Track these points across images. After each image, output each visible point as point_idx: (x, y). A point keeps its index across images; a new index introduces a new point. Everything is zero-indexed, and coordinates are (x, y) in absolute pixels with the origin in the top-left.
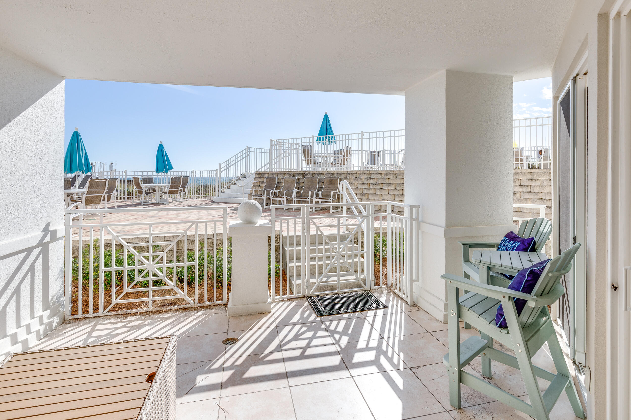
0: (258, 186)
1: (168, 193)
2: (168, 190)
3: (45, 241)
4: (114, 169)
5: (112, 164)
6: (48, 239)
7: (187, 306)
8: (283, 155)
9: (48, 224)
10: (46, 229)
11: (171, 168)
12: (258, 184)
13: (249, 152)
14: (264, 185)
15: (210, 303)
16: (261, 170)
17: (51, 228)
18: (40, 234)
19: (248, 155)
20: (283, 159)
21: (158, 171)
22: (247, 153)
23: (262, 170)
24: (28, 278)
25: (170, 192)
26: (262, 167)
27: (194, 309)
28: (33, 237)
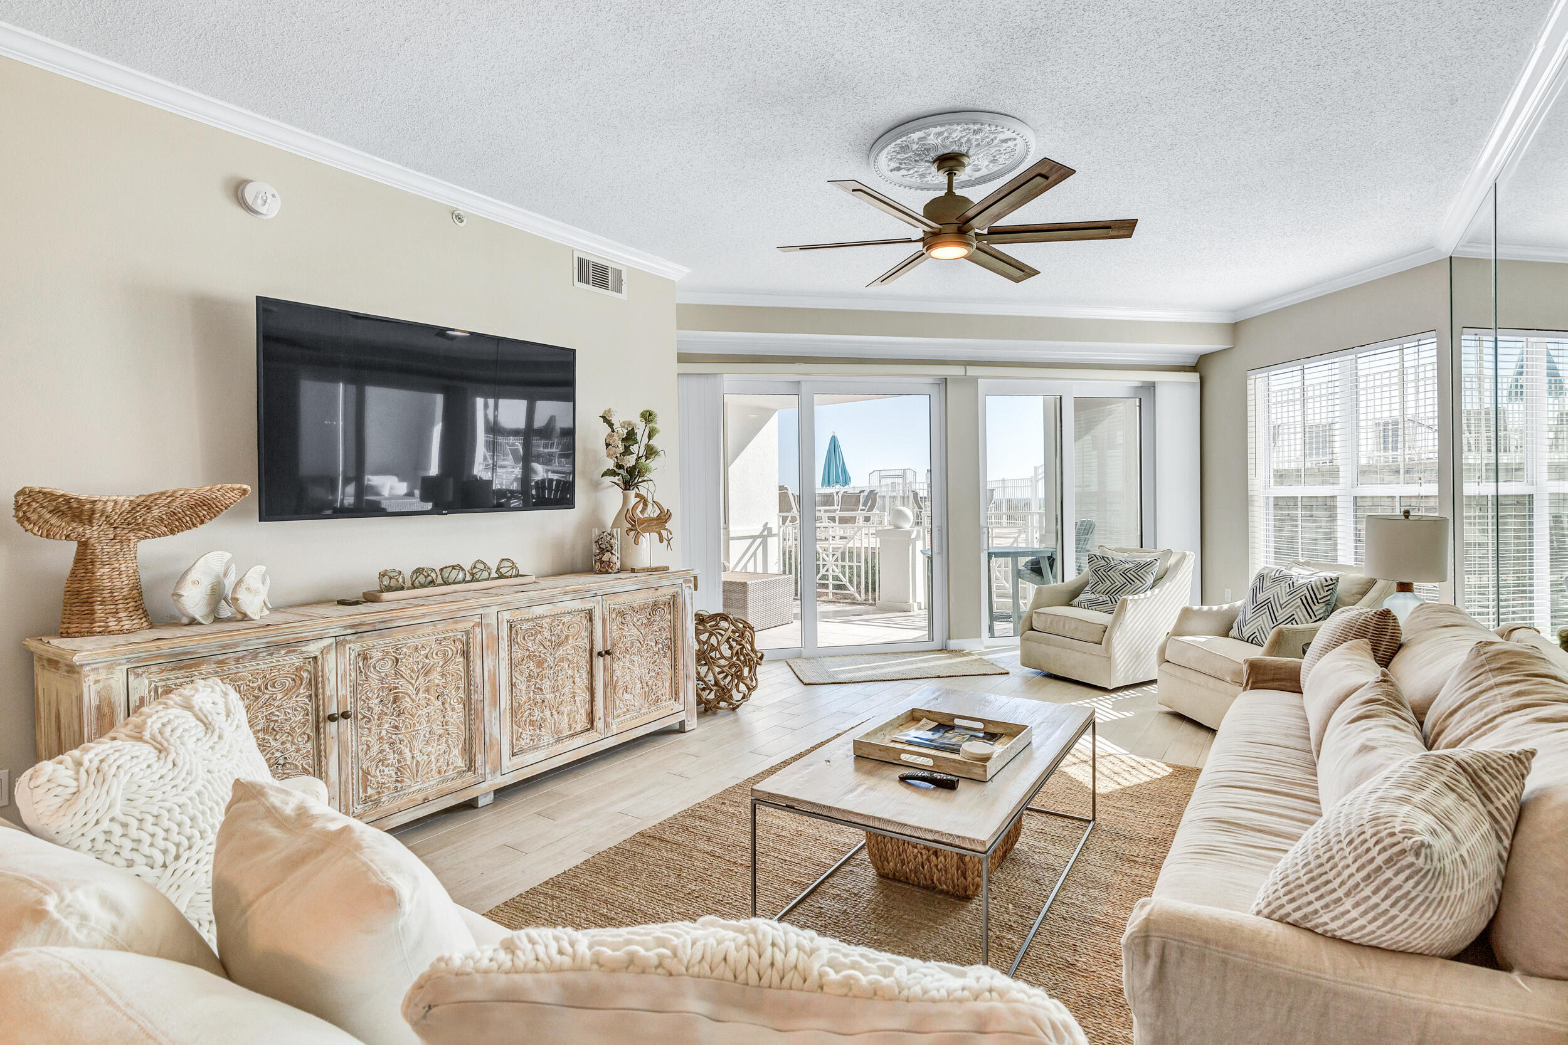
3: (764, 534)
9: (766, 524)
10: (765, 527)
17: (768, 527)
18: (761, 529)
24: (753, 557)
27: (860, 604)
28: (757, 529)
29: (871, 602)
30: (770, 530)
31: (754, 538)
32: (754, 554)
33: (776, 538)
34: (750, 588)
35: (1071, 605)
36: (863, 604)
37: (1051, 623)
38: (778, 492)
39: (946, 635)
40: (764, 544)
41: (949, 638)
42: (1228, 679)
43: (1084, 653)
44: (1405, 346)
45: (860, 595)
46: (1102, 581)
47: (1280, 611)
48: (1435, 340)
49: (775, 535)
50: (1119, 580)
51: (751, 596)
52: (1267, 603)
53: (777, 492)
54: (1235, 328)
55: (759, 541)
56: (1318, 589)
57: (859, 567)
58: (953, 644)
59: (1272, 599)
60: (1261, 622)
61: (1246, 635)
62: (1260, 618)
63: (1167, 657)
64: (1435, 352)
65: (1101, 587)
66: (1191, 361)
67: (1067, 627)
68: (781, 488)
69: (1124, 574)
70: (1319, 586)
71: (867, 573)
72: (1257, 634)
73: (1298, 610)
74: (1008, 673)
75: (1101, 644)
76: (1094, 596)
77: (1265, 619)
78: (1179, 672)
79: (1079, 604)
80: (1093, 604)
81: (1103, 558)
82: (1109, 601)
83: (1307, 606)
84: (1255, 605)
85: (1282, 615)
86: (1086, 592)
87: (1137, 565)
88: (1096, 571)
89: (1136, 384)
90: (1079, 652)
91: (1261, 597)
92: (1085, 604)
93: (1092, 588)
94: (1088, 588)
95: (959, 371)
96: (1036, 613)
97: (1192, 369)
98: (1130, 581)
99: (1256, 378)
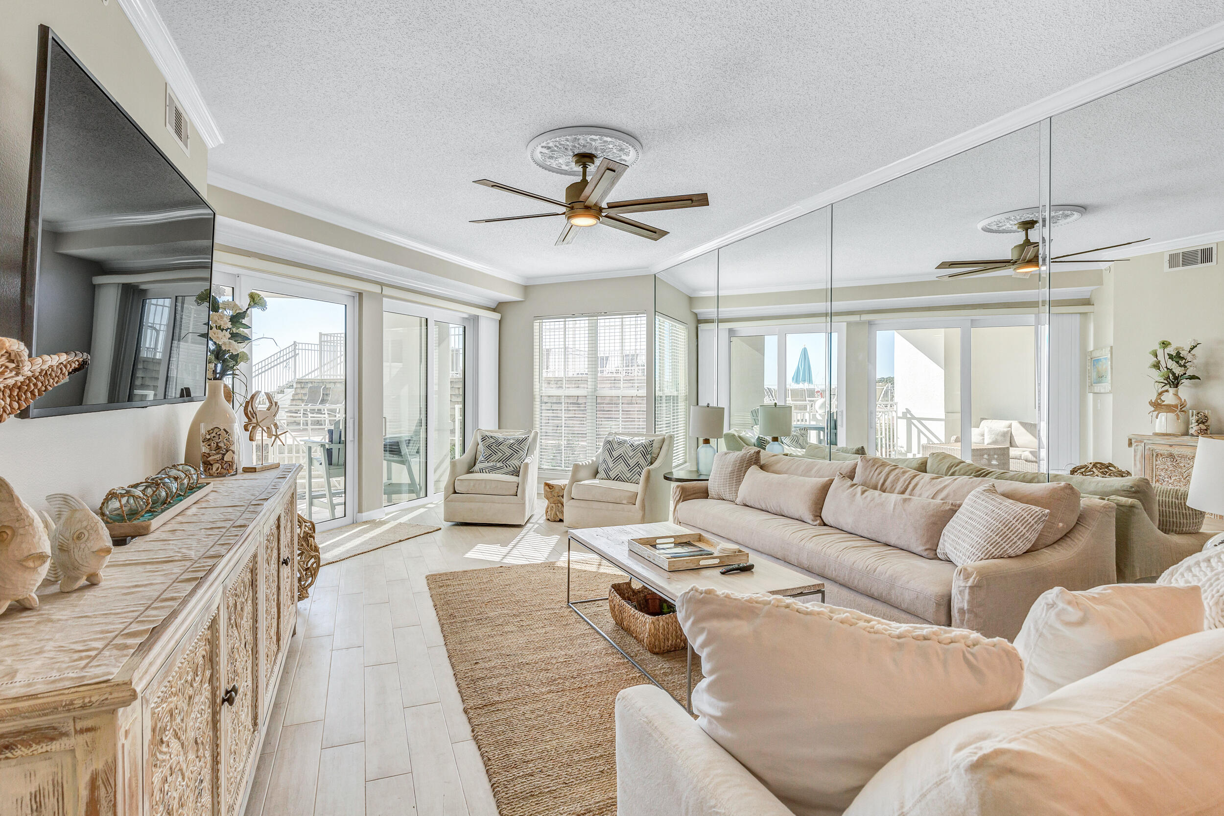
0: (299, 399)
8: (339, 359)
12: (300, 396)
13: (297, 351)
14: (306, 398)
16: (307, 377)
19: (295, 355)
20: (339, 366)
22: (295, 352)
23: (310, 378)
26: (308, 374)
35: (472, 472)
37: (474, 486)
39: (356, 509)
41: (360, 511)
42: (625, 502)
43: (503, 503)
46: (495, 453)
47: (631, 461)
48: (646, 315)
50: (508, 452)
52: (620, 457)
54: (526, 289)
56: (648, 446)
58: (365, 517)
59: (623, 454)
60: (621, 468)
61: (613, 476)
62: (619, 466)
63: (573, 496)
65: (494, 457)
66: (493, 306)
67: (488, 487)
69: (511, 447)
70: (651, 446)
72: (620, 475)
74: (440, 529)
75: (517, 495)
76: (492, 464)
77: (623, 466)
78: (583, 504)
79: (481, 471)
80: (493, 469)
81: (491, 437)
82: (505, 466)
83: (644, 456)
84: (613, 459)
85: (632, 462)
86: (481, 462)
87: (518, 440)
88: (489, 447)
89: (466, 316)
90: (499, 503)
91: (615, 454)
92: (487, 470)
93: (487, 459)
94: (483, 459)
95: (377, 289)
96: (458, 480)
97: (494, 310)
98: (517, 452)
99: (541, 321)
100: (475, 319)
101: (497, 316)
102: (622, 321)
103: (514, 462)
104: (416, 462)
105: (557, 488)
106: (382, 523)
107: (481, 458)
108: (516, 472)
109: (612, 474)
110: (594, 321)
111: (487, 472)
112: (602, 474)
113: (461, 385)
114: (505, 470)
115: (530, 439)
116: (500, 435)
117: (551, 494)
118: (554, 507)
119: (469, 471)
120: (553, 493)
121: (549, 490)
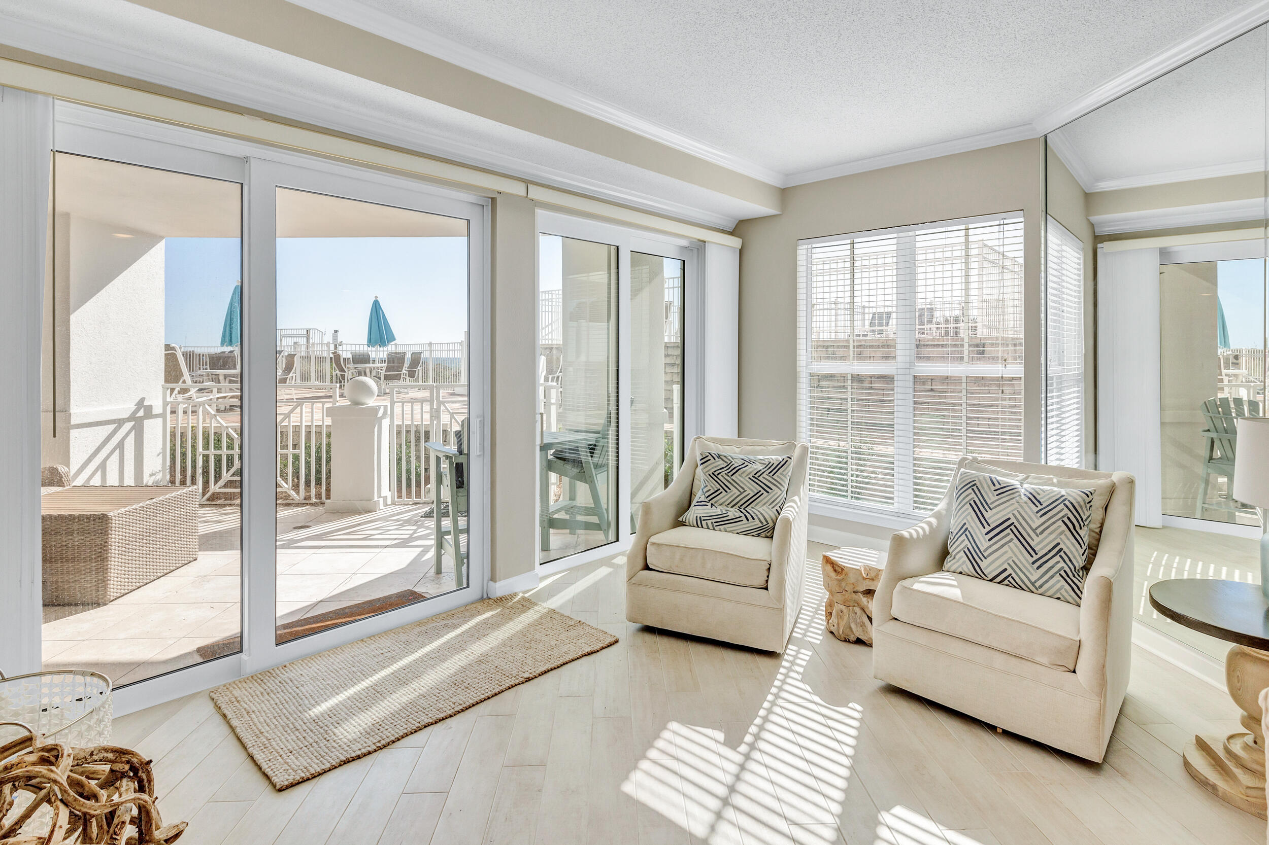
1: (382, 378)
2: (383, 373)
3: (138, 415)
4: (339, 341)
5: (336, 332)
6: (141, 413)
7: (291, 502)
9: (143, 400)
10: (140, 403)
11: (391, 338)
15: (318, 501)
17: (145, 403)
18: (133, 407)
21: (371, 342)
24: (116, 455)
25: (387, 378)
27: (298, 505)
28: (125, 408)
29: (314, 500)
30: (149, 408)
31: (120, 422)
32: (121, 445)
33: (160, 421)
34: (114, 524)
35: (682, 524)
36: (303, 505)
37: (681, 560)
38: (164, 352)
39: (488, 574)
40: (139, 431)
41: (493, 579)
43: (738, 602)
44: (971, 226)
45: (298, 493)
46: (726, 489)
47: (1037, 540)
48: (1022, 220)
49: (157, 416)
50: (751, 488)
51: (115, 537)
52: (1006, 526)
53: (162, 352)
54: (784, 195)
55: (128, 426)
56: (1081, 507)
57: (296, 458)
58: (500, 588)
59: (1014, 520)
60: (1010, 554)
61: (991, 572)
62: (1006, 548)
63: (895, 612)
64: (1022, 233)
65: (724, 497)
66: (730, 226)
68: (168, 347)
69: (755, 477)
70: (1082, 503)
71: (308, 463)
73: (1063, 537)
74: (615, 643)
75: (766, 588)
76: (718, 511)
77: (1015, 550)
78: (922, 638)
79: (699, 523)
80: (721, 522)
81: (719, 456)
82: (743, 518)
83: (1073, 530)
84: (988, 528)
85: (1042, 544)
86: (700, 504)
87: (769, 465)
88: (714, 476)
89: (684, 243)
90: (730, 601)
91: (994, 517)
92: (709, 522)
93: (711, 497)
94: (703, 498)
95: (518, 189)
96: (653, 544)
97: (731, 233)
98: (767, 489)
99: (810, 246)
100: (700, 247)
101: (736, 242)
102: (967, 236)
103: (763, 510)
104: (602, 481)
105: (851, 575)
106: (526, 604)
107: (699, 496)
108: (767, 531)
109: (990, 567)
110: (908, 239)
111: (710, 526)
112: (958, 560)
113: (678, 352)
114: (744, 525)
115: (792, 463)
116: (735, 453)
117: (840, 586)
118: (845, 611)
119: (678, 523)
120: (843, 584)
121: (833, 574)
